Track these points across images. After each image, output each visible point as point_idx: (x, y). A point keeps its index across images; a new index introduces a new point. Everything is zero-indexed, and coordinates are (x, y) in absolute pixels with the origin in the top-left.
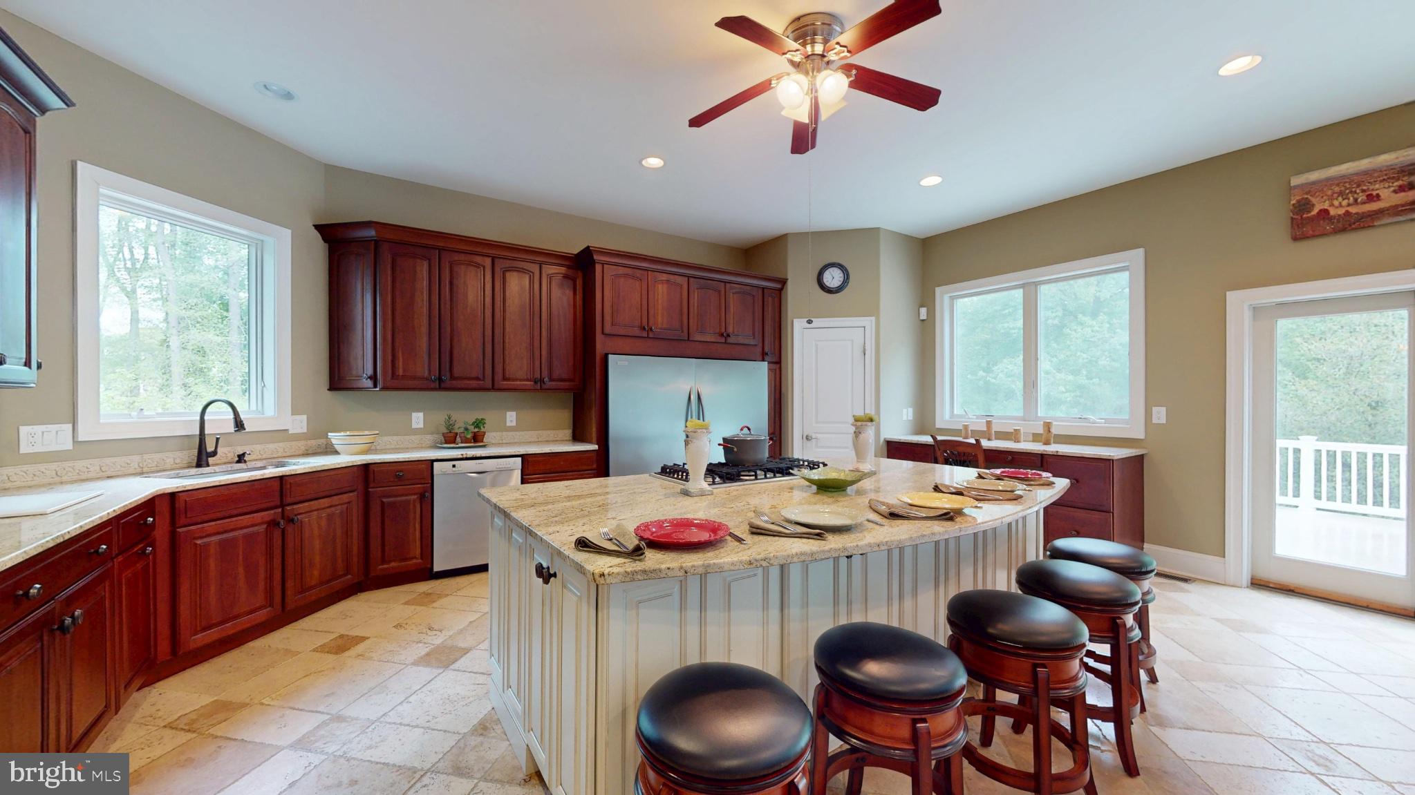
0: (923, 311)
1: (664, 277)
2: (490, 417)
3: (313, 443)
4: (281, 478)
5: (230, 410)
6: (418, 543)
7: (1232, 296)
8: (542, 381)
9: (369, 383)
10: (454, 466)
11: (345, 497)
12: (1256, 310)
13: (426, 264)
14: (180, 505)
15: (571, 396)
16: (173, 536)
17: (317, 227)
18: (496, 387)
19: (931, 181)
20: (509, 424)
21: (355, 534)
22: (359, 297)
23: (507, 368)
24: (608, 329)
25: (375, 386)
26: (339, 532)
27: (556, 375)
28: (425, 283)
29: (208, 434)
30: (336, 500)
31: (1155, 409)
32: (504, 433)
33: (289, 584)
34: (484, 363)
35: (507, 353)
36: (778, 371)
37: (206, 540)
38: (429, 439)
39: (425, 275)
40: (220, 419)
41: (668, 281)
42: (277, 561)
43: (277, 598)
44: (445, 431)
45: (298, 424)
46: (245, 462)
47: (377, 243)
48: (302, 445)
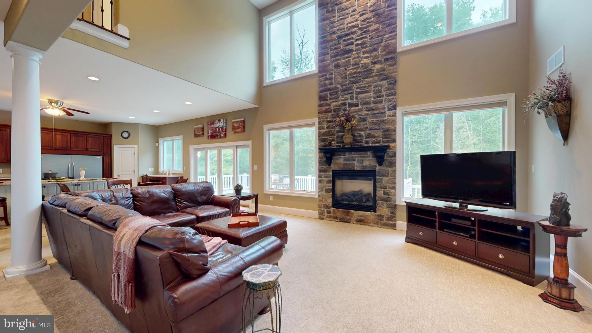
0: (157, 144)
7: (190, 146)
12: (194, 149)
31: (184, 168)
36: (110, 158)
41: (61, 135)
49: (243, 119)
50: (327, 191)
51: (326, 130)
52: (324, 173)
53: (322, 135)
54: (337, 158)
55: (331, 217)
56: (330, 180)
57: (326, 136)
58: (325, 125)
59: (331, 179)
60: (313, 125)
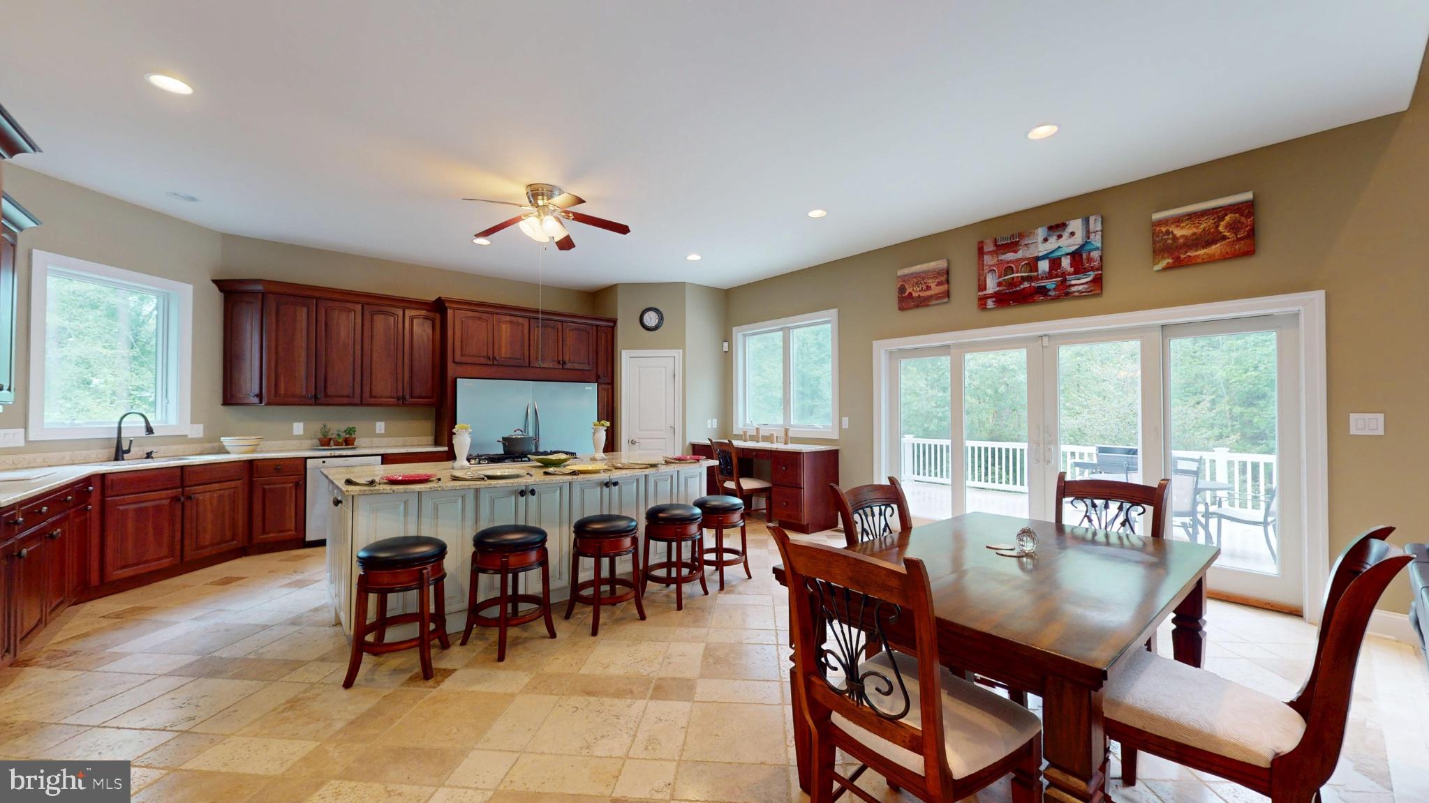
0: (726, 344)
1: (508, 318)
2: (360, 427)
3: (208, 445)
4: (182, 468)
5: (143, 420)
6: (293, 519)
7: (876, 344)
8: (404, 398)
9: (256, 400)
10: (324, 462)
11: (233, 484)
12: (891, 354)
13: (305, 310)
14: (108, 482)
15: (434, 410)
16: (103, 503)
17: (215, 281)
18: (364, 402)
19: (694, 257)
20: (378, 431)
21: (241, 511)
22: (248, 335)
23: (374, 388)
24: (458, 358)
25: (261, 402)
26: (227, 509)
27: (417, 392)
28: (304, 324)
29: (124, 438)
30: (226, 485)
31: (843, 418)
32: (374, 439)
33: (187, 542)
34: (354, 385)
35: (373, 376)
36: (610, 390)
37: (126, 507)
38: (308, 443)
39: (304, 317)
40: (133, 426)
41: (511, 322)
42: (178, 526)
43: (178, 552)
44: (321, 436)
45: (197, 431)
46: (152, 458)
47: (264, 295)
48: (198, 447)
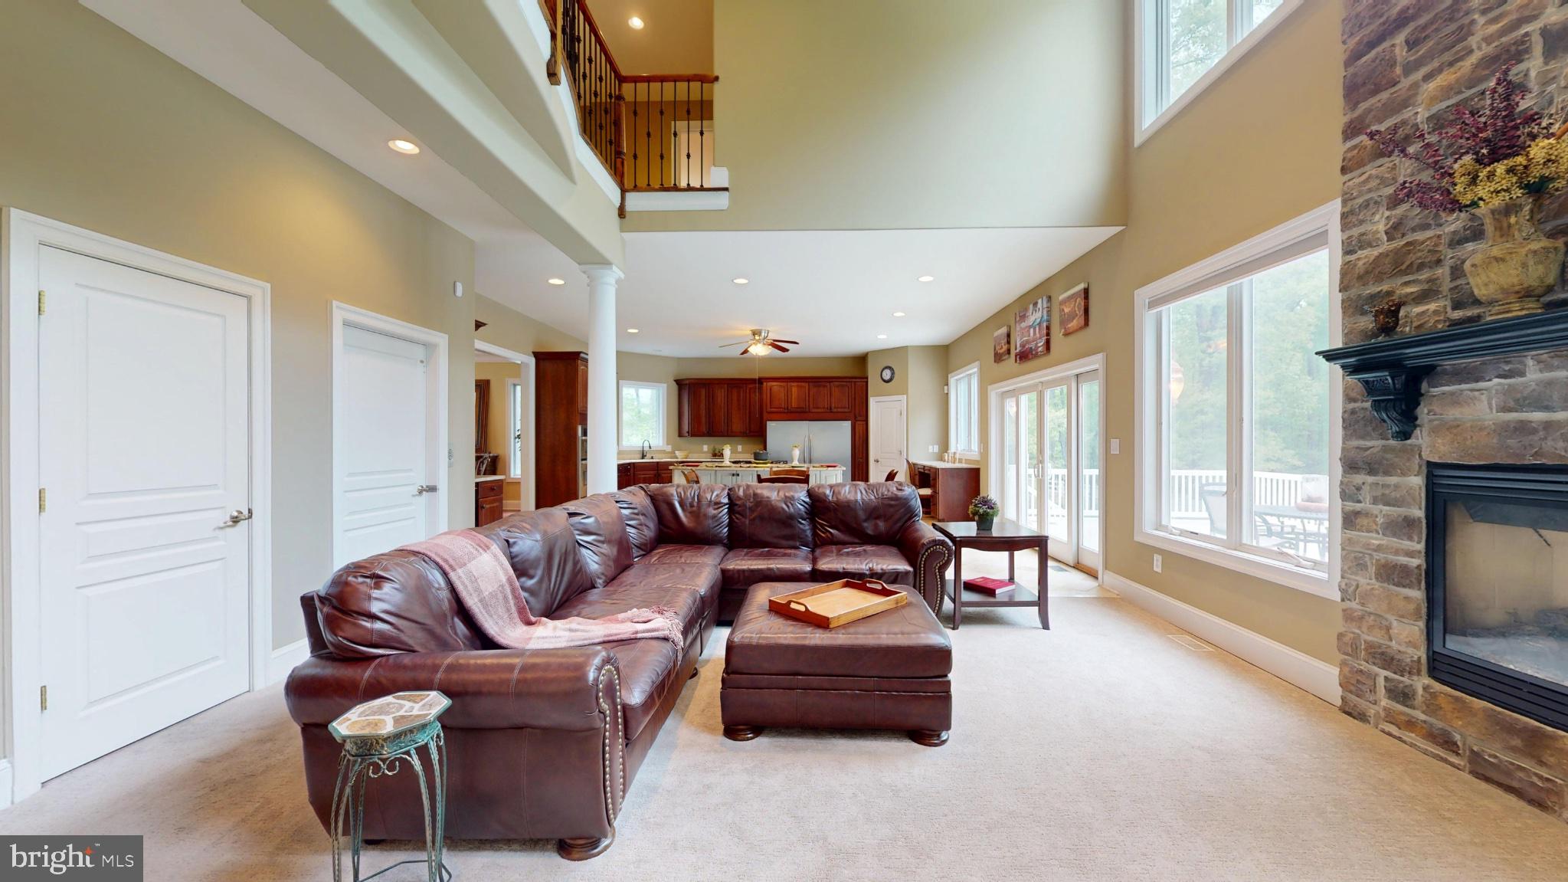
0: (946, 387)
2: (726, 447)
4: (658, 463)
5: (648, 443)
7: (989, 388)
8: (747, 433)
9: (687, 434)
13: (704, 390)
17: (675, 381)
18: (728, 435)
20: (739, 450)
22: (685, 404)
23: (733, 428)
24: (769, 410)
25: (692, 436)
27: (752, 429)
28: (705, 397)
29: (644, 450)
34: (725, 426)
35: (734, 421)
36: (865, 425)
38: (708, 455)
39: (704, 394)
40: (647, 448)
41: (797, 386)
44: (713, 452)
45: (669, 448)
46: (653, 458)
47: (689, 384)
48: (669, 455)
49: (1082, 286)
50: (1392, 574)
51: (1386, 246)
52: (1370, 479)
53: (1360, 278)
54: (1452, 394)
55: (1410, 724)
56: (1409, 523)
57: (1379, 279)
58: (1379, 223)
59: (1419, 513)
60: (1316, 241)
